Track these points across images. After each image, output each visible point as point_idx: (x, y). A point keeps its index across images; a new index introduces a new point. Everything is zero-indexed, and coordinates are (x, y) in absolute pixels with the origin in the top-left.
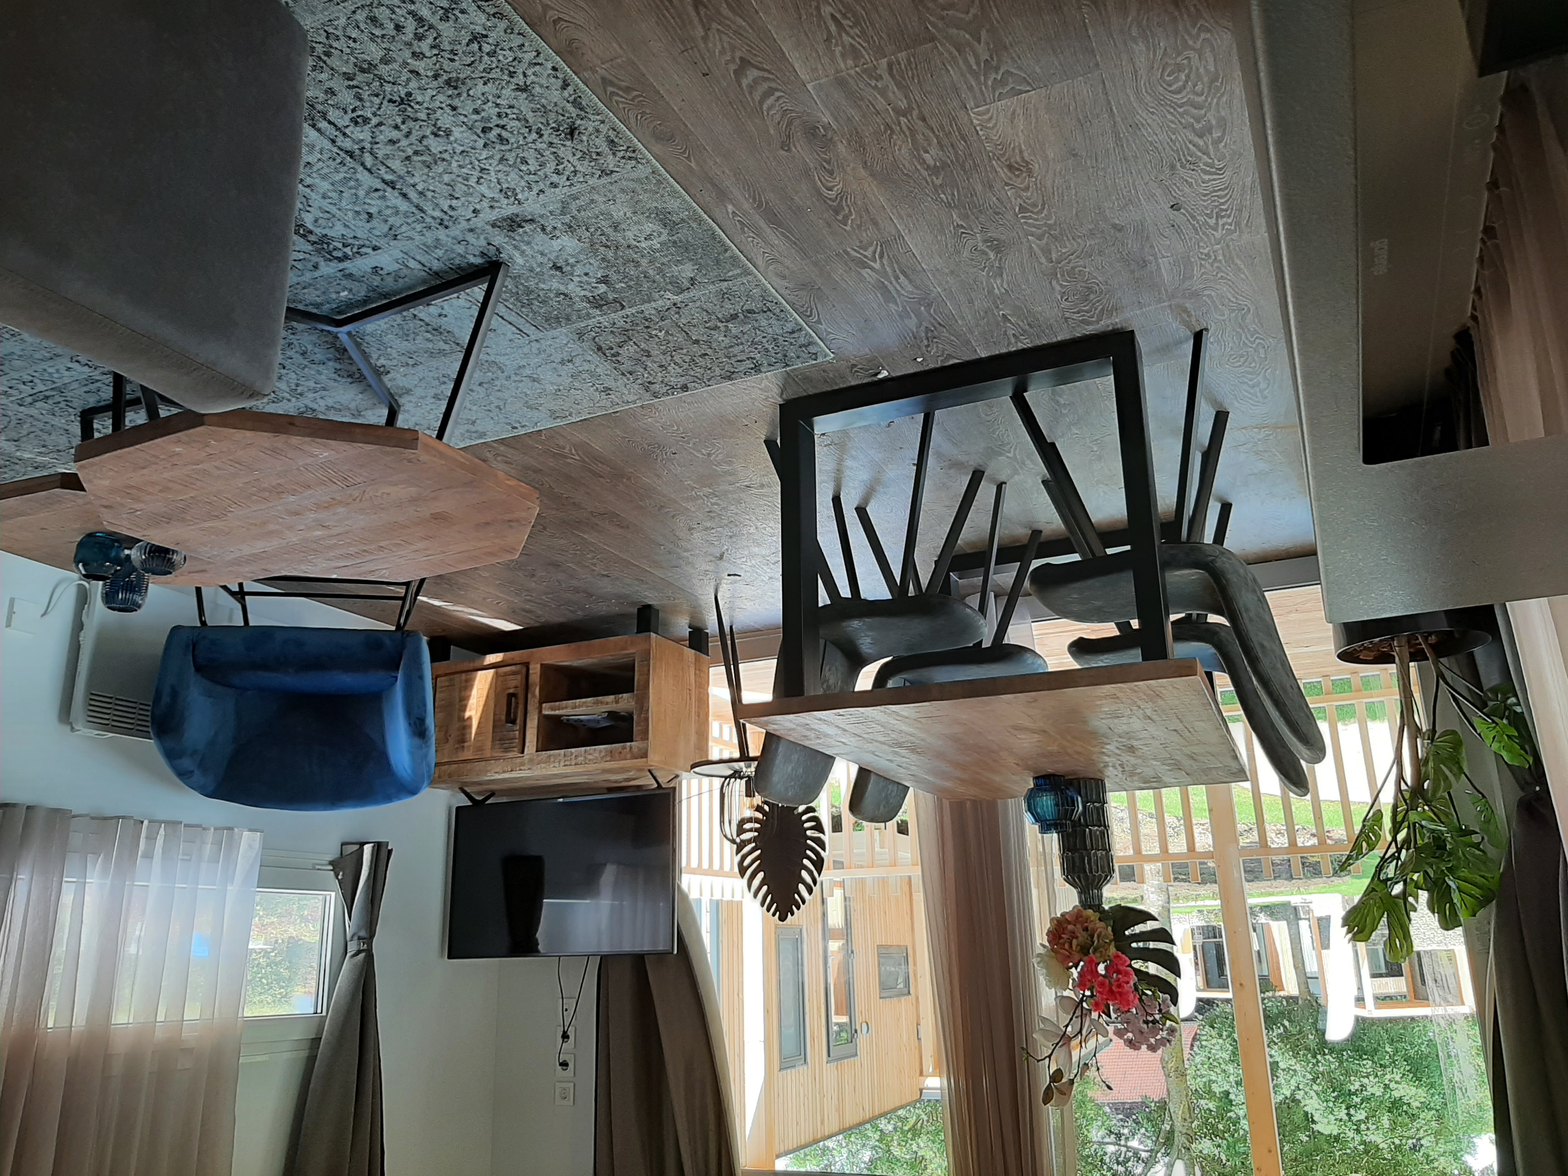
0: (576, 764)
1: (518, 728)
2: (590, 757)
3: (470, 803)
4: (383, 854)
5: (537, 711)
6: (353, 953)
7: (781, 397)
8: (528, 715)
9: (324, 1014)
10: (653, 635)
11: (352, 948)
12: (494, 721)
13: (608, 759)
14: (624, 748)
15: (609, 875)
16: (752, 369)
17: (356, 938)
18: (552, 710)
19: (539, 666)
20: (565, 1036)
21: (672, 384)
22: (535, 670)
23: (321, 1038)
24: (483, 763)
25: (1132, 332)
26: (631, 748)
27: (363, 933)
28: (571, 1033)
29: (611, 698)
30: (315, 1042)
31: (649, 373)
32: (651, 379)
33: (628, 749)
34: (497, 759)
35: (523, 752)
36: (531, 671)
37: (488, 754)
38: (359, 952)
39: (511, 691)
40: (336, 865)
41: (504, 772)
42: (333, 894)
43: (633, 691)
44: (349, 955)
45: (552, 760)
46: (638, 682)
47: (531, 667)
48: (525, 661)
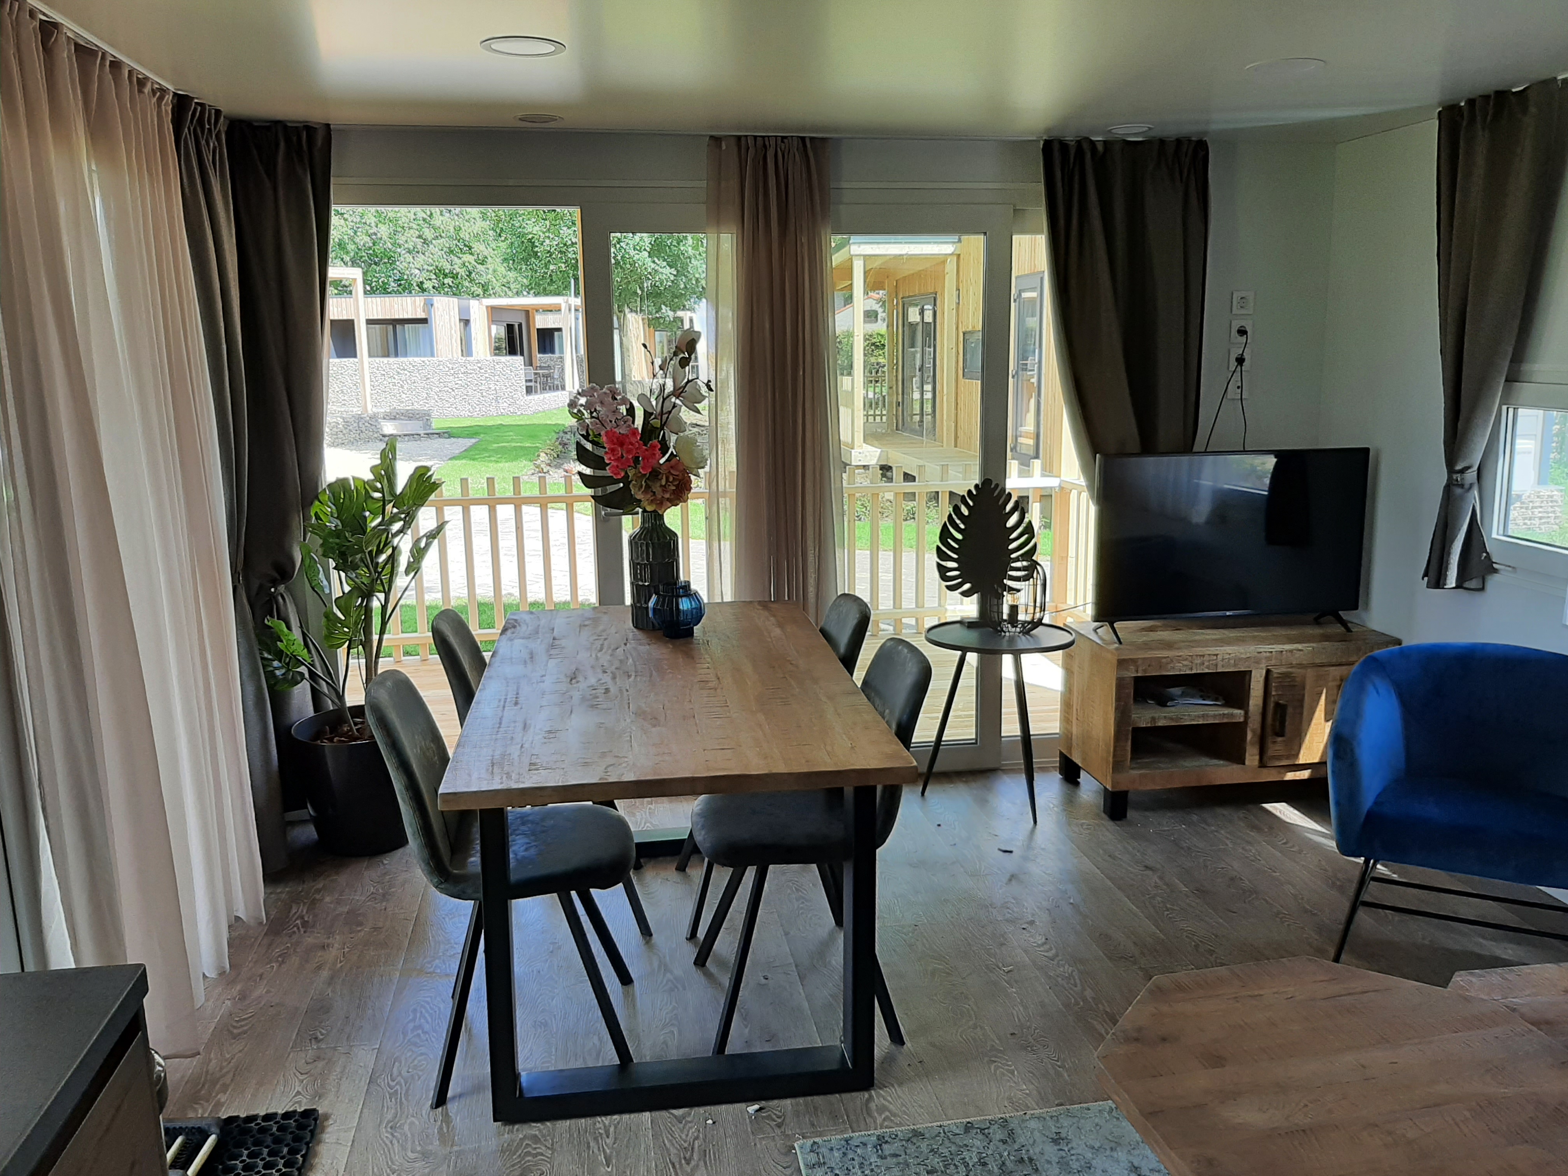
0: (1203, 656)
1: (1272, 699)
2: (1185, 663)
3: (1341, 613)
4: (1433, 572)
5: (1250, 714)
6: (1470, 471)
7: (871, 1096)
8: (1260, 710)
9: (1504, 408)
10: (1109, 787)
11: (1471, 476)
12: (1302, 706)
13: (1164, 660)
14: (1145, 671)
15: (1201, 513)
16: (887, 1142)
17: (1467, 486)
18: (1232, 714)
19: (1247, 763)
20: (1240, 361)
21: (980, 1136)
22: (1252, 757)
23: (1506, 381)
24: (1317, 661)
25: (495, 1120)
26: (1137, 671)
27: (1458, 491)
28: (1233, 364)
29: (1161, 723)
30: (1513, 378)
31: (1001, 1157)
32: (1002, 1147)
33: (1140, 669)
34: (1301, 666)
35: (1268, 672)
36: (1257, 757)
37: (1310, 673)
38: (1462, 471)
39: (1280, 739)
40: (1490, 568)
41: (1291, 651)
42: (1494, 535)
43: (1133, 728)
44: (1476, 468)
45: (1232, 662)
46: (1127, 739)
47: (1256, 763)
48: (1262, 769)
